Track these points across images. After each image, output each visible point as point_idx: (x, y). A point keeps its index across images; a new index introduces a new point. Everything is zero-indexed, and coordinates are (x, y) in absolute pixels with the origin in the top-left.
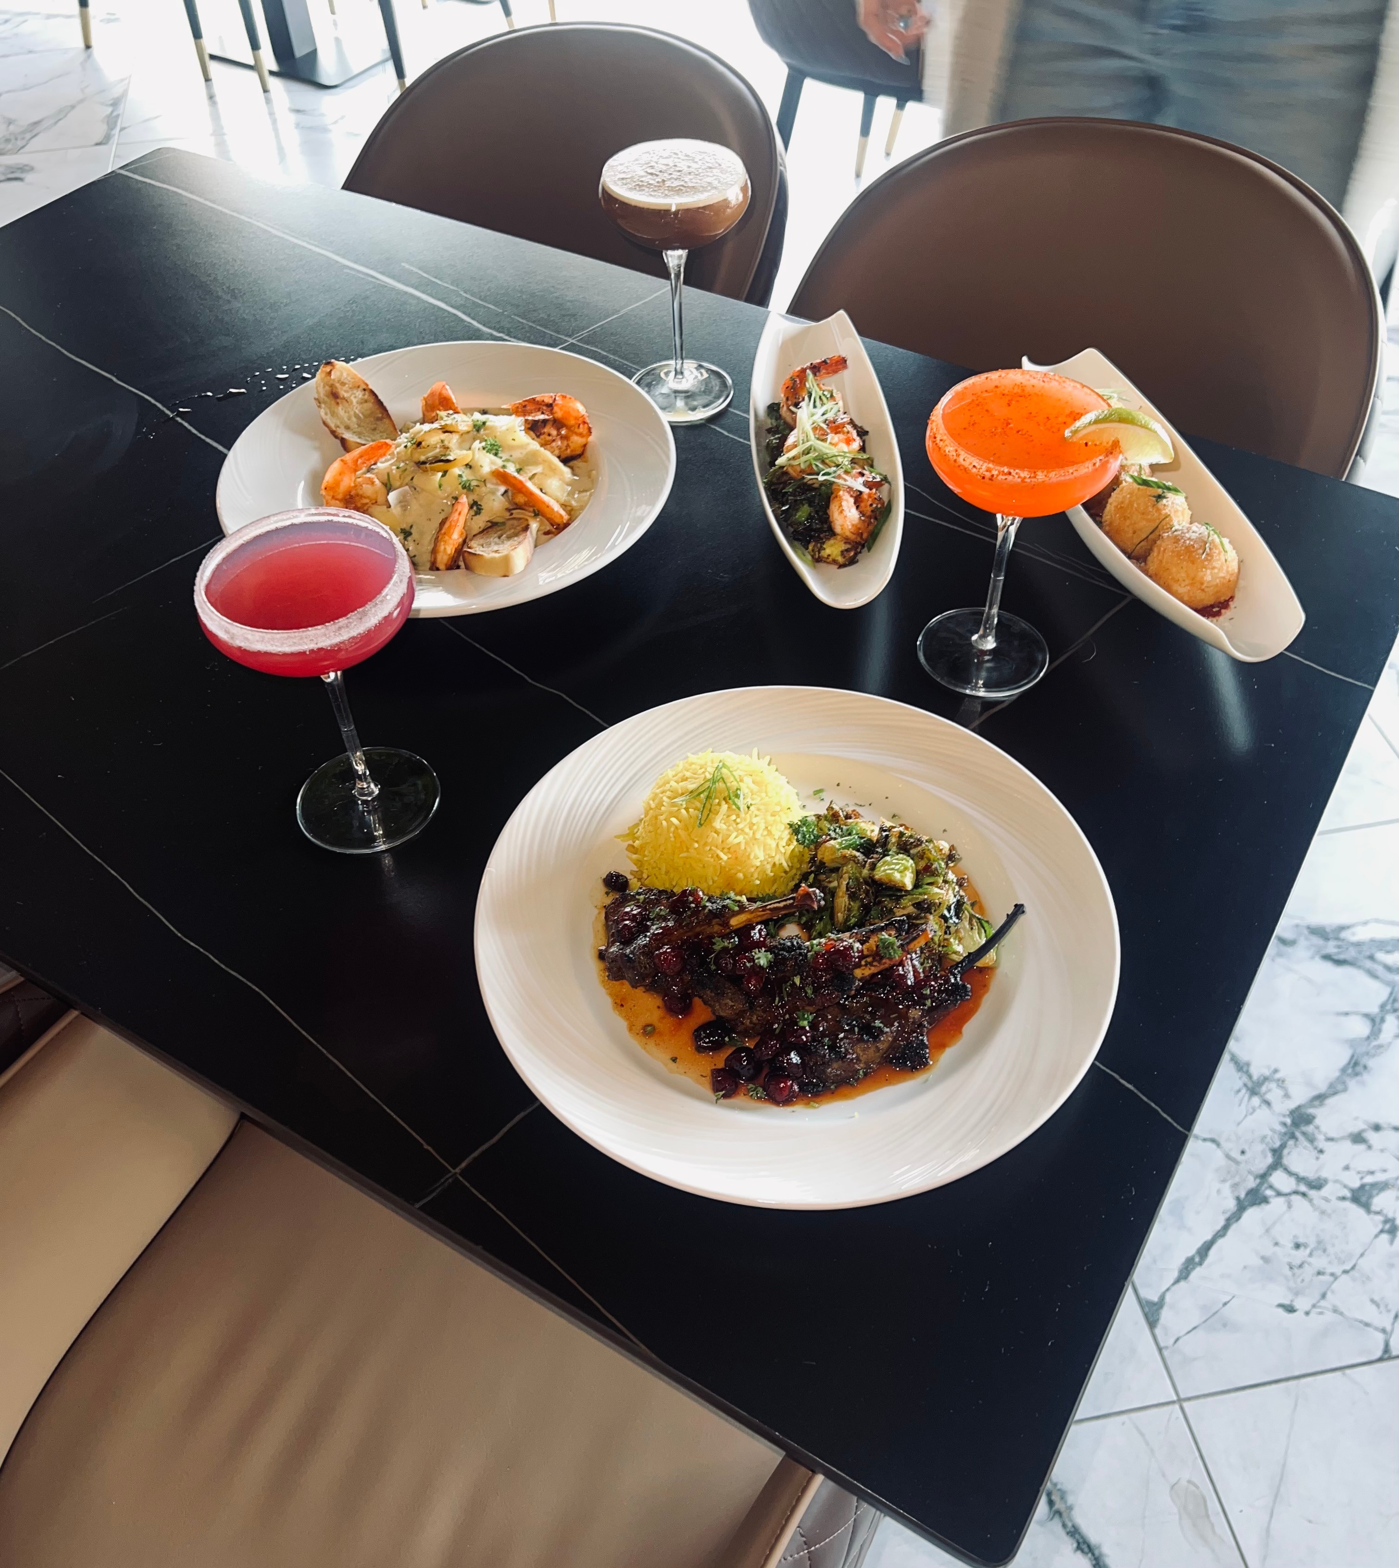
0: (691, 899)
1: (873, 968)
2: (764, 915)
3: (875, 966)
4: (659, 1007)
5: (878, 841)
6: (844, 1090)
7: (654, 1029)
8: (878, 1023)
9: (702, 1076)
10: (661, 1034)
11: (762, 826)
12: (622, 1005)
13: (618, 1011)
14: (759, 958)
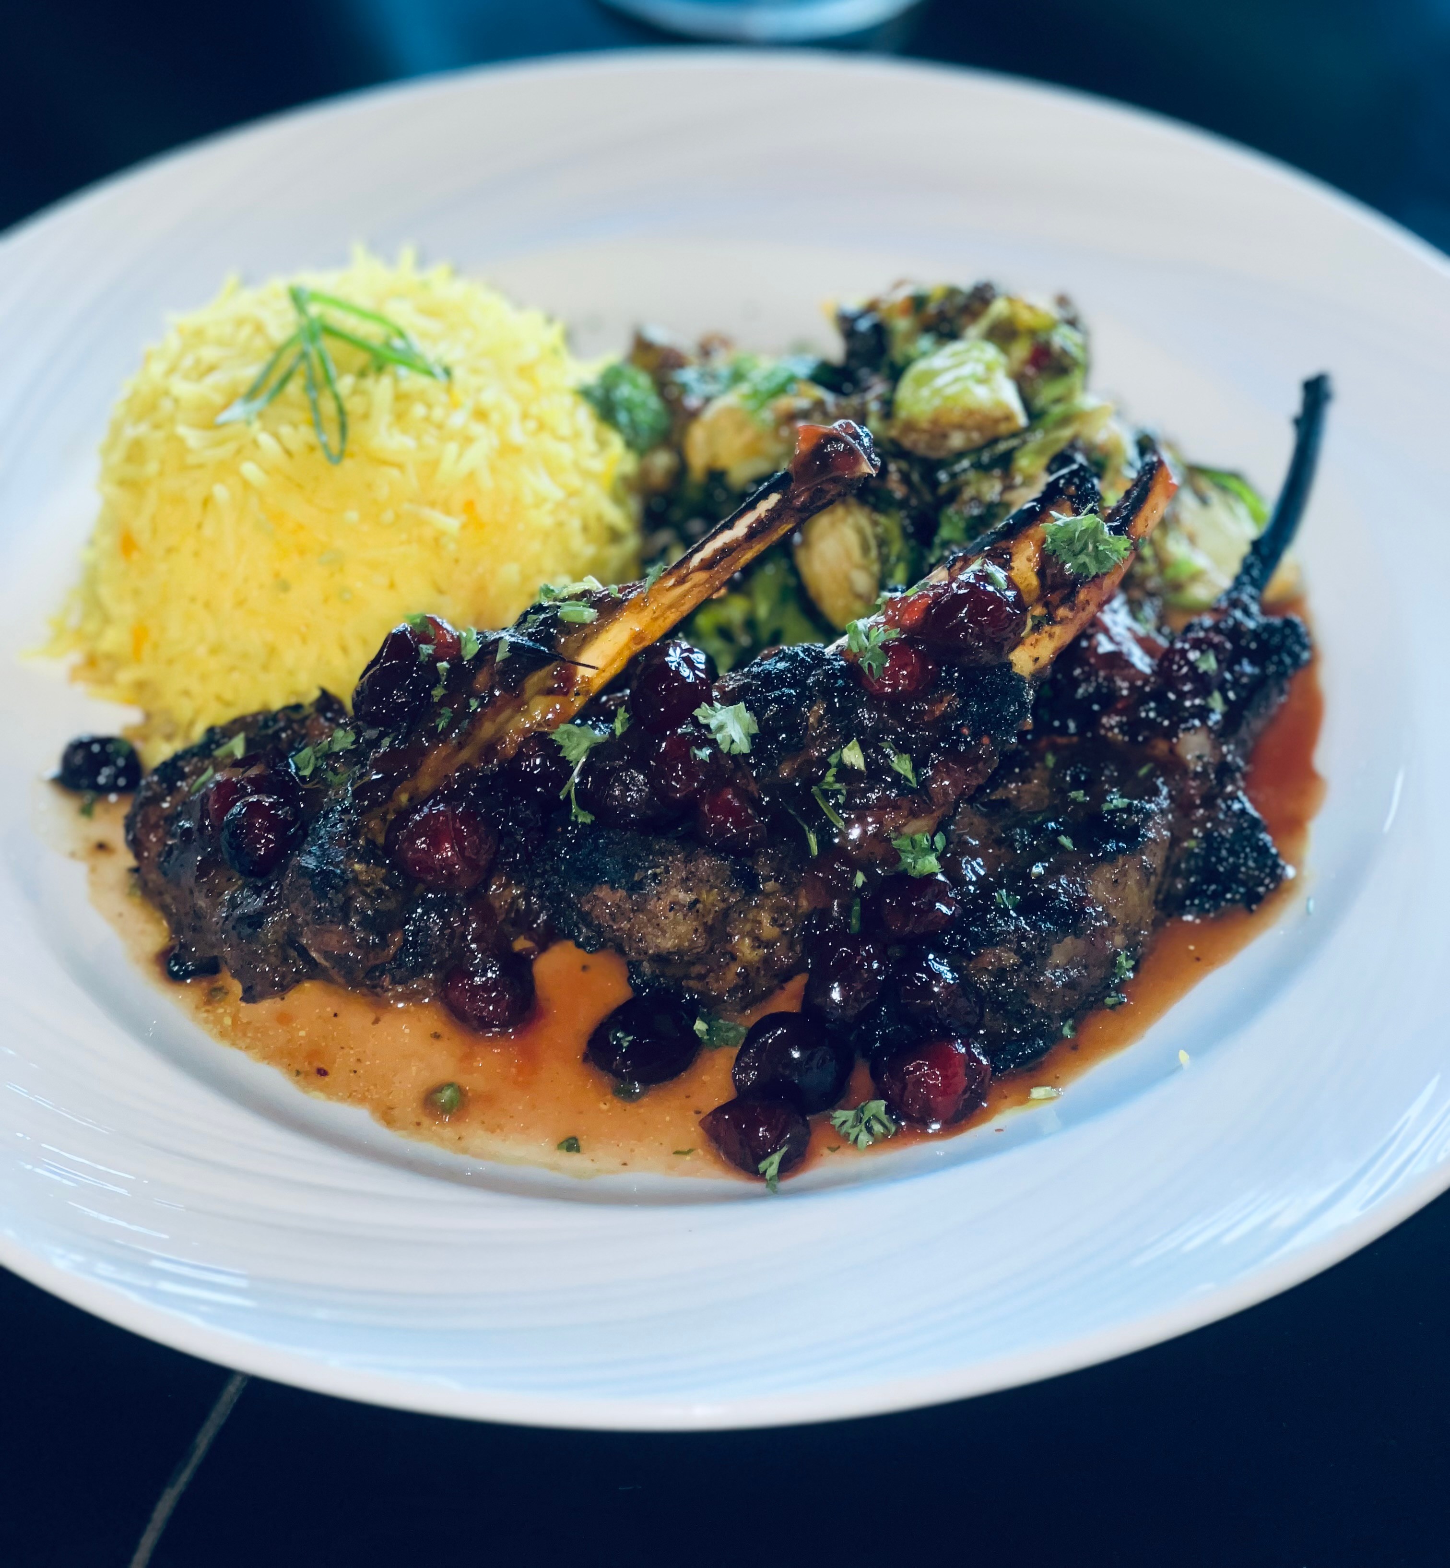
0: (426, 649)
1: (1057, 630)
2: (684, 595)
3: (1061, 622)
4: (436, 1036)
5: (851, 354)
6: (1100, 1025)
7: (461, 1091)
8: (1117, 801)
9: (677, 1153)
10: (488, 1099)
11: (513, 409)
12: (322, 1072)
13: (321, 1089)
14: (721, 728)
